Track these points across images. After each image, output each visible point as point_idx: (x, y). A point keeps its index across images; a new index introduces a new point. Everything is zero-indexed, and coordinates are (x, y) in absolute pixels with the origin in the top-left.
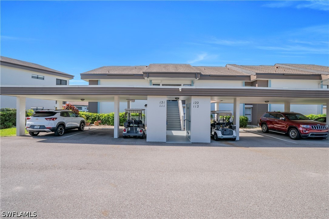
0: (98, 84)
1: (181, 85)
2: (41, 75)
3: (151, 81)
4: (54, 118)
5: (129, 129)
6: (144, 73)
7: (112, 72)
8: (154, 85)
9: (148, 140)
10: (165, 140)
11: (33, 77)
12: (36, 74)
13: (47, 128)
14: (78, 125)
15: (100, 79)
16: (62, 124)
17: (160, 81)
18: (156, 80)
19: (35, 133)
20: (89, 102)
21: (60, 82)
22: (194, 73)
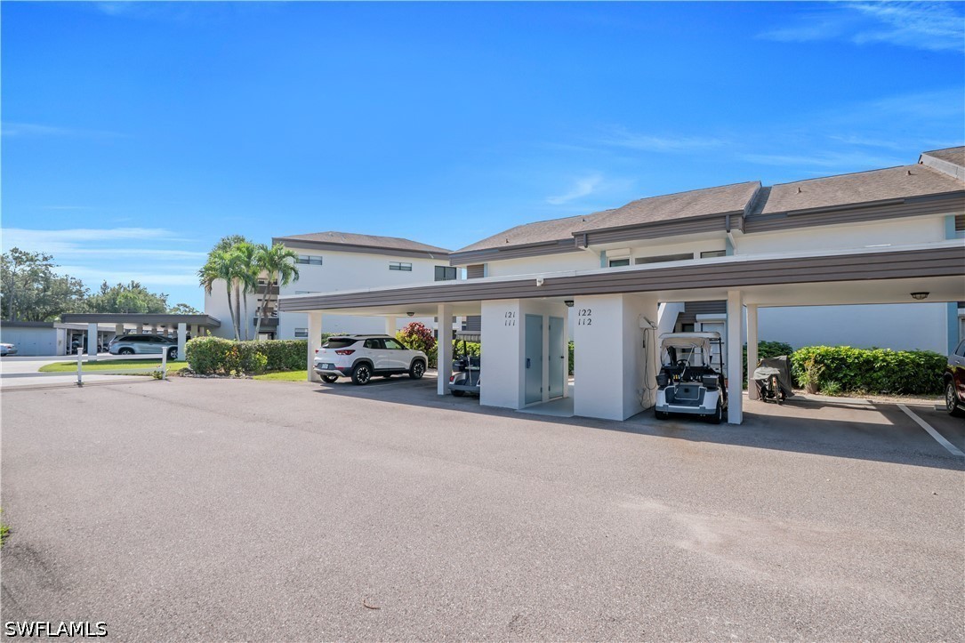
0: (483, 277)
1: (692, 254)
2: (405, 261)
3: (603, 253)
4: (348, 351)
5: (464, 376)
6: (576, 235)
8: (613, 263)
9: (483, 401)
10: (515, 404)
11: (392, 268)
12: (396, 261)
13: (339, 369)
14: (407, 366)
15: (489, 262)
16: (366, 363)
17: (628, 251)
18: (617, 250)
19: (330, 378)
20: (468, 317)
21: (442, 273)
22: (722, 216)
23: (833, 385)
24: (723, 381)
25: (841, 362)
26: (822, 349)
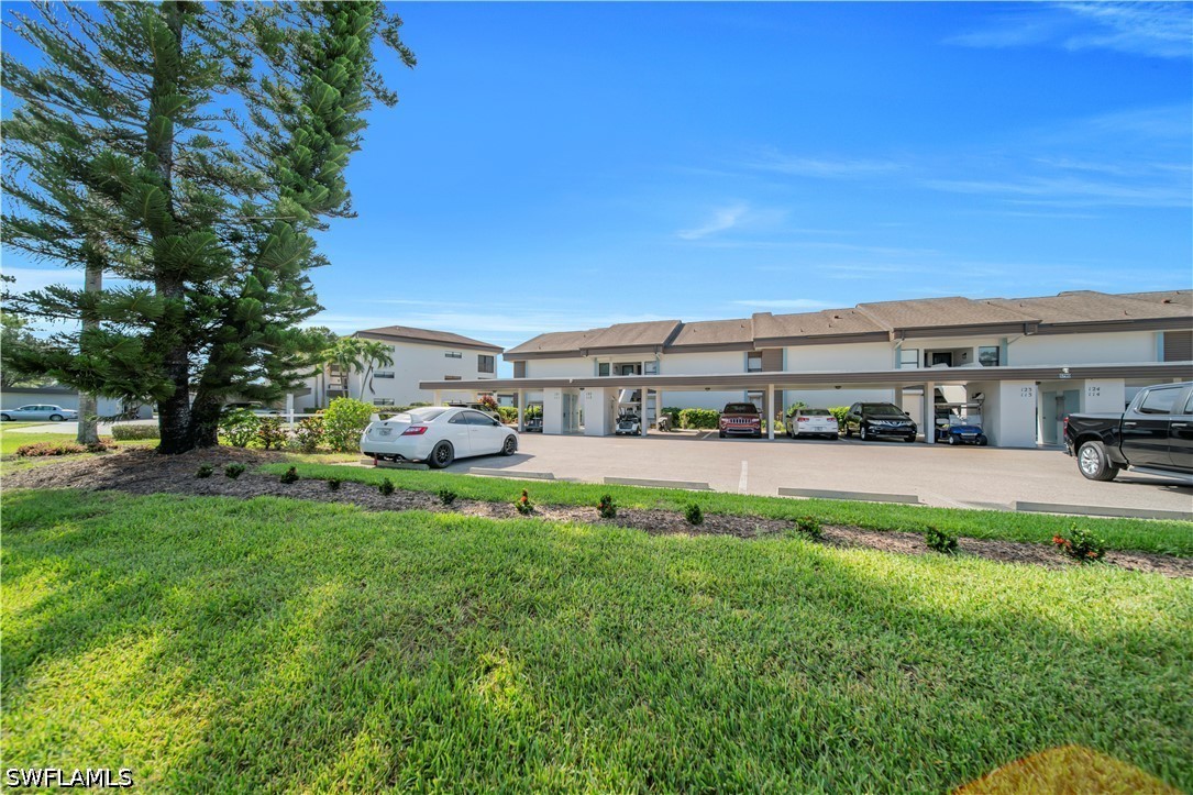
2: (457, 351)
3: (596, 359)
6: (581, 349)
7: (544, 350)
9: (545, 431)
12: (450, 350)
21: (483, 360)
22: (653, 346)
23: (692, 425)
24: (640, 420)
25: (697, 416)
26: (690, 410)
